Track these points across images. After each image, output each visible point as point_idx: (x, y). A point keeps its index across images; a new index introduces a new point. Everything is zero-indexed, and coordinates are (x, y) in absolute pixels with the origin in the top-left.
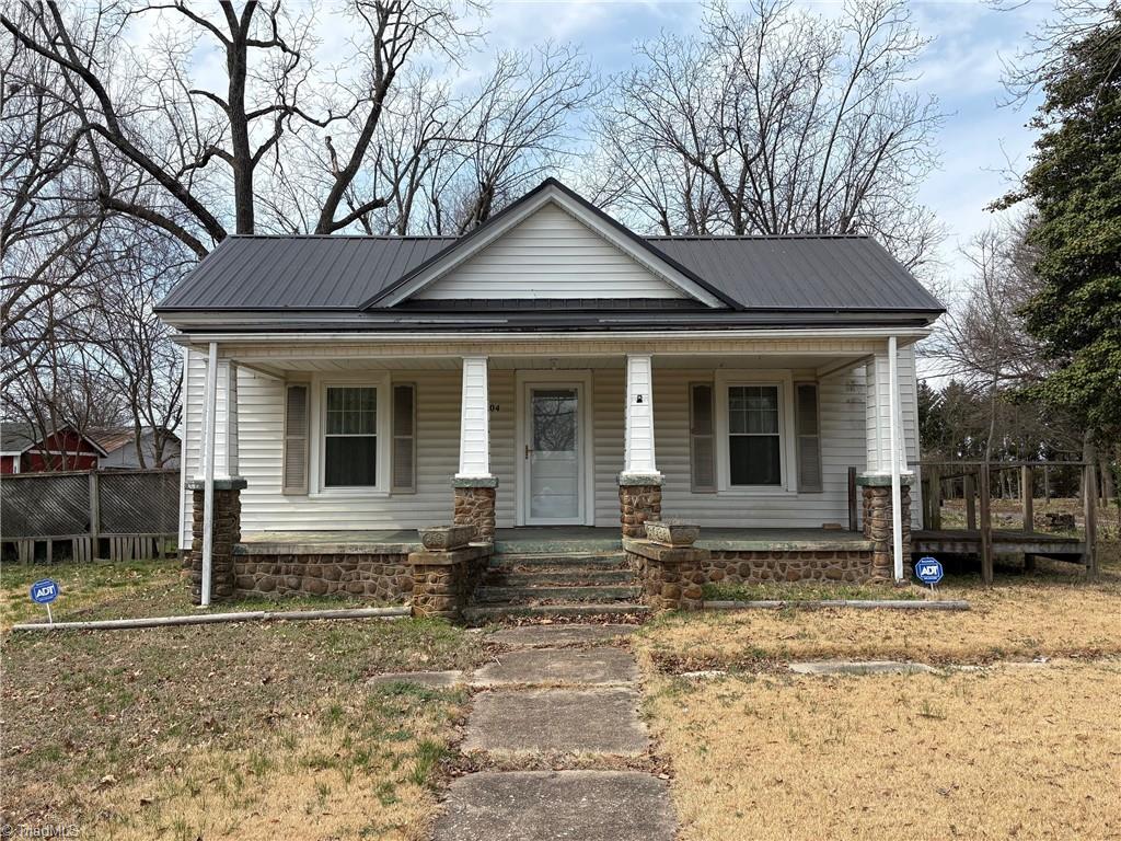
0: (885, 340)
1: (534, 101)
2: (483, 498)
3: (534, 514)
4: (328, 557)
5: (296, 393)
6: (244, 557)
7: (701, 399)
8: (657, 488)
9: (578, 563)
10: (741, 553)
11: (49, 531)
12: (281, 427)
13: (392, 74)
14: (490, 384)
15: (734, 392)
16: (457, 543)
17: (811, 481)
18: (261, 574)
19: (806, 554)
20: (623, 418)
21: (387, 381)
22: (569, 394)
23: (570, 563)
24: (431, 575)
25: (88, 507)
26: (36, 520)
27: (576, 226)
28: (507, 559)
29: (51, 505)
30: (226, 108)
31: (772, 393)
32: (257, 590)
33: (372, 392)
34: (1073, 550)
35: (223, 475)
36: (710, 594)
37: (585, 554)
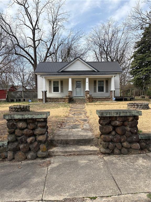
0: (113, 76)
1: (76, 37)
2: (71, 93)
3: (76, 95)
4: (56, 98)
5: (50, 82)
6: (47, 98)
7: (95, 82)
8: (89, 91)
9: (81, 99)
10: (97, 98)
11: (18, 98)
12: (48, 85)
13: (55, 34)
14: (72, 80)
15: (99, 81)
16: (69, 96)
17: (107, 91)
18: (49, 100)
19: (104, 98)
20: (85, 84)
21: (60, 80)
22: (80, 82)
23: (80, 99)
24: (67, 99)
25: (22, 95)
26: (16, 97)
27: (81, 62)
28: (74, 99)
29: (18, 95)
30: (32, 40)
31: (103, 81)
32: (49, 102)
33: (58, 81)
34: (132, 98)
35: (45, 90)
36: (93, 101)
37: (82, 98)
